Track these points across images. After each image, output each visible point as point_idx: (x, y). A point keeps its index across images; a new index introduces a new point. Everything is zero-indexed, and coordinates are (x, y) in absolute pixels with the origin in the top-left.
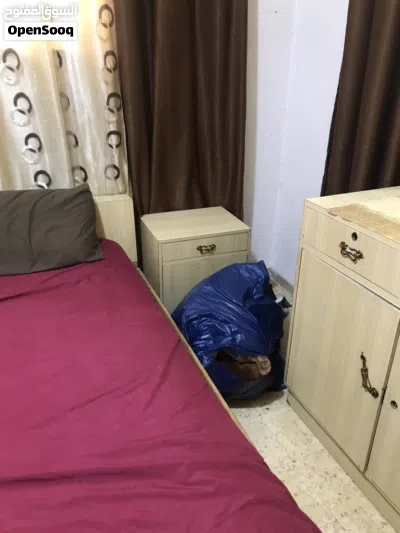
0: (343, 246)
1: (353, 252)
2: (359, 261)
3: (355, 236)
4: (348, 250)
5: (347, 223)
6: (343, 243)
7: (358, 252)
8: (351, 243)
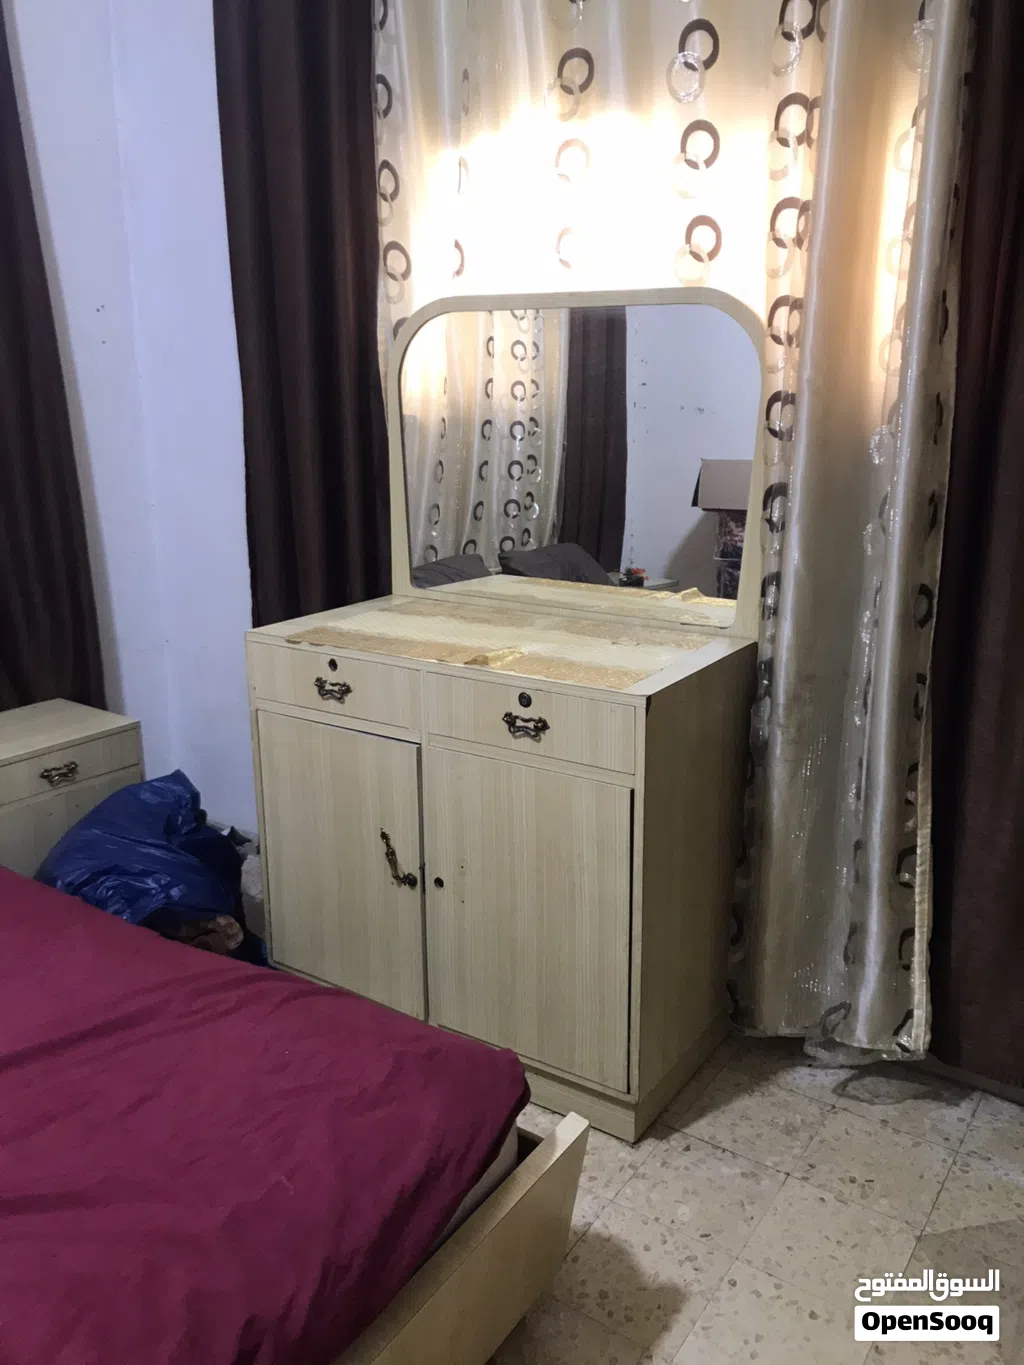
0: (320, 684)
1: (336, 688)
2: (348, 698)
3: (333, 664)
4: (328, 687)
5: (317, 649)
6: (318, 680)
7: (344, 685)
8: (331, 677)
